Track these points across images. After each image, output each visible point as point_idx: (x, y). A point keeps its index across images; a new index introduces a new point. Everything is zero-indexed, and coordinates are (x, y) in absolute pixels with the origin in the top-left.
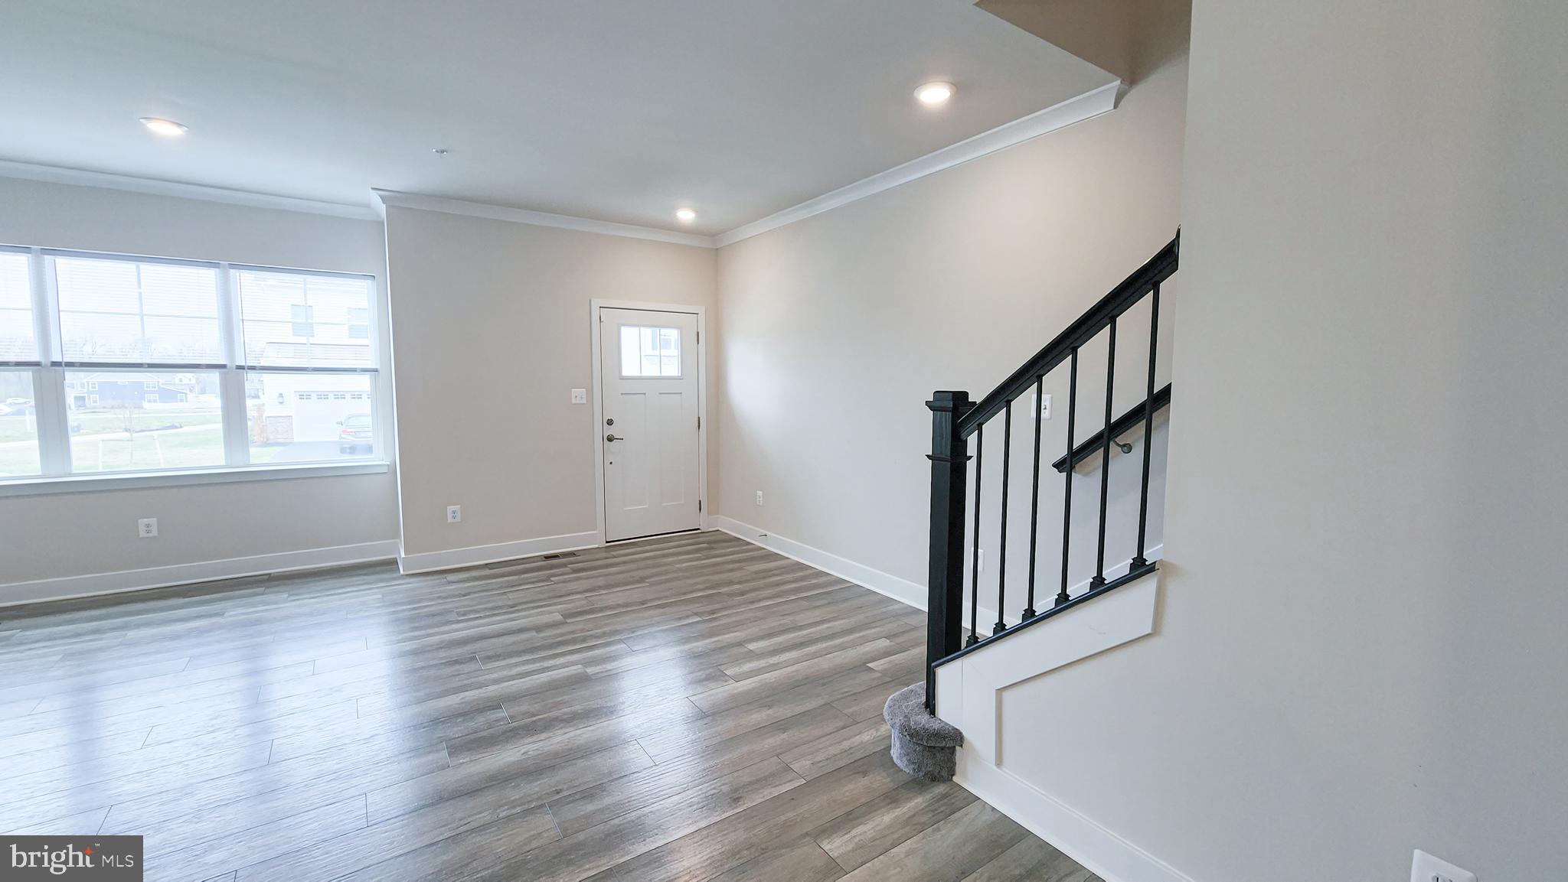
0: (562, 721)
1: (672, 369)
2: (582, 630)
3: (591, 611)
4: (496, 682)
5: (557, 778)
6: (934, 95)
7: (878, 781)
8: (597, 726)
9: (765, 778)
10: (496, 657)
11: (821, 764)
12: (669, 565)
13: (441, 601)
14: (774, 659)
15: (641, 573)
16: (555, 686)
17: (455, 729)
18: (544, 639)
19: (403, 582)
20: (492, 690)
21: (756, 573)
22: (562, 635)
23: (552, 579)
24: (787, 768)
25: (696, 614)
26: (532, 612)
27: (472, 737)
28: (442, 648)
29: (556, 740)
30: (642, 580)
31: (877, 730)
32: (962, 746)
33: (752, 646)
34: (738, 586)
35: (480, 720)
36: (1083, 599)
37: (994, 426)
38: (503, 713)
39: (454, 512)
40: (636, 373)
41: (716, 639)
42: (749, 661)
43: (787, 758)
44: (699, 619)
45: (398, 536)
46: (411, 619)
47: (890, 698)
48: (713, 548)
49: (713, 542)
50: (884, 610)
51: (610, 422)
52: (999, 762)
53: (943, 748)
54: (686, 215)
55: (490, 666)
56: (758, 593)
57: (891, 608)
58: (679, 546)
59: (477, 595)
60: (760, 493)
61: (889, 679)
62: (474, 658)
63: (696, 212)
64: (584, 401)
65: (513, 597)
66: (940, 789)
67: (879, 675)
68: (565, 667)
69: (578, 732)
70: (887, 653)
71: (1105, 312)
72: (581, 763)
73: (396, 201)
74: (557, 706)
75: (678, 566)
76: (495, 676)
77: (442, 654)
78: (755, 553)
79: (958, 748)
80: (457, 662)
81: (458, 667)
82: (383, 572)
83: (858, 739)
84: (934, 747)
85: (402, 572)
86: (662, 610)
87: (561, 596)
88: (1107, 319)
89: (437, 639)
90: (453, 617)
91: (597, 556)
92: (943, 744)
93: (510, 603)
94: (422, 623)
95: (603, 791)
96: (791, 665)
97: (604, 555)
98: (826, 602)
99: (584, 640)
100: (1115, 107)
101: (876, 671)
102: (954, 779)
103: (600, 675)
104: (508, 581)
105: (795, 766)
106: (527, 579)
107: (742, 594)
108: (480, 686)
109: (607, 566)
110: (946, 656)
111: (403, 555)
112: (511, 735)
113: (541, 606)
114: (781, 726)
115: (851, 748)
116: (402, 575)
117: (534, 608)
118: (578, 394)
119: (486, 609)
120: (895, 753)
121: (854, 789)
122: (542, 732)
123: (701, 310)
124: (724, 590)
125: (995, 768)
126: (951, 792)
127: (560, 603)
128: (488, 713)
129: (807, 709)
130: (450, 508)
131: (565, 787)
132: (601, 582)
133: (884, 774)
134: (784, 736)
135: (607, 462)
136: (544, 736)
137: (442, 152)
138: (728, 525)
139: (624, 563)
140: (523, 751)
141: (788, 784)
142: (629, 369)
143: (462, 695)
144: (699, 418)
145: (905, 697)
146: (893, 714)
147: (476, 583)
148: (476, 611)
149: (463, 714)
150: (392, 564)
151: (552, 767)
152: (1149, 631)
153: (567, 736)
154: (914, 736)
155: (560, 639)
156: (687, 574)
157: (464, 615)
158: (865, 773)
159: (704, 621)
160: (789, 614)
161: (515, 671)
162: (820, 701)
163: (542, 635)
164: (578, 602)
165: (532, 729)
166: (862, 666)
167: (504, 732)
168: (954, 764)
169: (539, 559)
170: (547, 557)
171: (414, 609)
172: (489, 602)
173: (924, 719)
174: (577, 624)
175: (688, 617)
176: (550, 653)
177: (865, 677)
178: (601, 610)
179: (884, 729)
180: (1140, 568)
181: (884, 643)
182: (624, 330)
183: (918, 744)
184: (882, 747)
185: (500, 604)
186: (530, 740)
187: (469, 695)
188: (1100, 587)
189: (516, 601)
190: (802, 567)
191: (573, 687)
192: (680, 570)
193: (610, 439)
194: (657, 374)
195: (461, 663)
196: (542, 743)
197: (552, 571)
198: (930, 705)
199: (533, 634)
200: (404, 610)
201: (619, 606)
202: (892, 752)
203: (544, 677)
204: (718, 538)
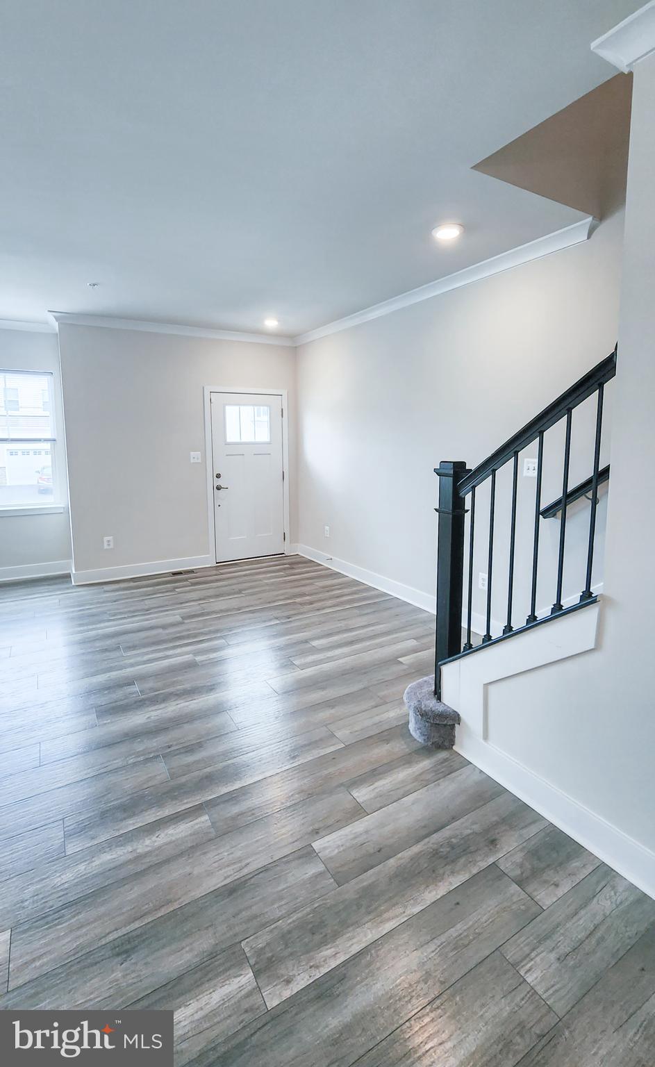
0: (177, 695)
1: (263, 436)
2: (195, 629)
3: (202, 615)
4: (132, 665)
5: (170, 737)
6: (447, 234)
7: (398, 747)
8: (200, 700)
9: (316, 742)
10: (134, 647)
11: (357, 733)
12: (261, 580)
13: (98, 605)
14: (330, 653)
15: (240, 586)
16: (173, 670)
17: (102, 699)
18: (167, 634)
19: (74, 590)
20: (129, 671)
21: (323, 587)
22: (180, 632)
23: (177, 590)
24: (333, 735)
25: (277, 618)
26: (162, 614)
27: (114, 704)
28: (97, 639)
29: (170, 709)
30: (240, 592)
31: (401, 709)
32: (459, 724)
33: (315, 643)
34: (308, 598)
35: (119, 694)
36: (546, 621)
37: (483, 489)
38: (136, 688)
39: (109, 541)
40: (238, 440)
41: (288, 637)
42: (312, 655)
43: (332, 727)
44: (278, 622)
45: (70, 557)
46: (80, 618)
47: (410, 686)
48: (293, 568)
49: (291, 564)
50: (415, 617)
51: (218, 476)
52: (486, 737)
53: (445, 725)
54: (271, 323)
55: (129, 653)
56: (323, 603)
57: (420, 616)
58: (270, 566)
59: (123, 601)
60: (327, 528)
61: (414, 671)
62: (119, 648)
63: (279, 321)
64: (200, 461)
65: (148, 603)
66: (443, 755)
67: (406, 667)
68: (181, 655)
69: (187, 703)
70: (415, 651)
71: (563, 405)
72: (187, 727)
73: (64, 319)
74: (173, 684)
75: (266, 581)
76: (132, 661)
77: (98, 644)
78: (324, 572)
79: (456, 725)
80: (106, 650)
81: (108, 654)
82: (63, 583)
83: (385, 716)
84: (439, 724)
85: (73, 584)
86: (251, 615)
87: (181, 603)
88: (564, 411)
89: (94, 633)
90: (106, 617)
91: (209, 573)
92: (445, 723)
93: (146, 607)
94: (85, 621)
95: (201, 747)
96: (342, 658)
97: (214, 572)
98: (372, 610)
99: (195, 636)
100: (588, 238)
101: (404, 664)
102: (454, 747)
103: (204, 663)
104: (147, 591)
105: (339, 734)
106: (158, 590)
107: (311, 603)
108: (121, 668)
109: (217, 581)
110: (449, 658)
111: (74, 572)
112: (140, 704)
113: (167, 610)
114: (330, 704)
115: (380, 722)
116: (74, 586)
117: (162, 611)
118: (195, 456)
119: (130, 612)
120: (412, 726)
121: (380, 752)
122: (161, 703)
123: (284, 393)
124: (298, 600)
125: (482, 741)
126: (452, 757)
127: (178, 609)
128: (125, 688)
129: (351, 691)
130: (106, 539)
131: (175, 743)
132: (211, 592)
133: (403, 742)
134: (333, 711)
135: (216, 506)
136: (163, 705)
137: (94, 285)
138: (304, 550)
139: (228, 578)
140: (148, 716)
141: (331, 747)
142: (232, 436)
143: (108, 675)
144: (283, 472)
145: (420, 686)
146: (410, 699)
147: (125, 592)
148: (121, 613)
149: (109, 688)
150: (67, 577)
151: (166, 729)
152: (592, 646)
153: (179, 706)
154: (424, 715)
155: (178, 635)
156: (273, 587)
157: (114, 616)
158: (388, 741)
159: (283, 624)
160: (344, 619)
161: (146, 658)
162: (360, 686)
163: (167, 631)
164: (193, 608)
165: (155, 701)
166: (394, 660)
167: (136, 702)
168: (454, 737)
169: (168, 575)
170: (174, 574)
171: (81, 610)
172: (132, 606)
173: (431, 704)
174: (192, 624)
175: (270, 620)
176: (171, 645)
177: (396, 669)
178: (208, 614)
179: (405, 708)
180: (588, 598)
181: (412, 643)
182: (228, 408)
183: (427, 722)
184: (403, 722)
185: (139, 608)
186: (153, 708)
187: (114, 674)
188: (558, 611)
189: (152, 606)
190: (356, 583)
191: (186, 670)
192: (267, 584)
193: (219, 488)
194: (252, 440)
195: (110, 651)
196: (161, 711)
197: (176, 584)
198: (437, 693)
199: (160, 631)
200: (73, 612)
201: (222, 611)
202: (409, 726)
203: (166, 663)
204: (298, 560)
